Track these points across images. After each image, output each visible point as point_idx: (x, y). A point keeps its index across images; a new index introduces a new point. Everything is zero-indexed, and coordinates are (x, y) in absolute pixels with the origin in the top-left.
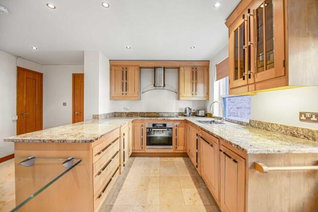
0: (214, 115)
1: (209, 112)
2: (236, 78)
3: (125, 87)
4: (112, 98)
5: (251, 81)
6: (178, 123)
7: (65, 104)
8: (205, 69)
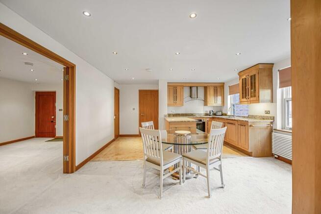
0: (228, 114)
1: (224, 112)
2: (243, 98)
3: (175, 98)
4: (169, 105)
5: (249, 100)
6: (208, 119)
7: (134, 109)
8: (222, 88)
